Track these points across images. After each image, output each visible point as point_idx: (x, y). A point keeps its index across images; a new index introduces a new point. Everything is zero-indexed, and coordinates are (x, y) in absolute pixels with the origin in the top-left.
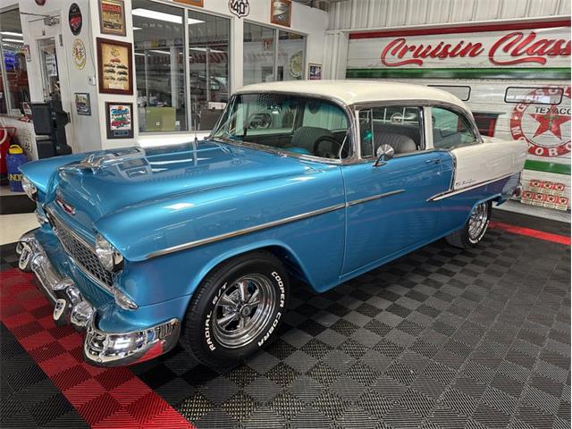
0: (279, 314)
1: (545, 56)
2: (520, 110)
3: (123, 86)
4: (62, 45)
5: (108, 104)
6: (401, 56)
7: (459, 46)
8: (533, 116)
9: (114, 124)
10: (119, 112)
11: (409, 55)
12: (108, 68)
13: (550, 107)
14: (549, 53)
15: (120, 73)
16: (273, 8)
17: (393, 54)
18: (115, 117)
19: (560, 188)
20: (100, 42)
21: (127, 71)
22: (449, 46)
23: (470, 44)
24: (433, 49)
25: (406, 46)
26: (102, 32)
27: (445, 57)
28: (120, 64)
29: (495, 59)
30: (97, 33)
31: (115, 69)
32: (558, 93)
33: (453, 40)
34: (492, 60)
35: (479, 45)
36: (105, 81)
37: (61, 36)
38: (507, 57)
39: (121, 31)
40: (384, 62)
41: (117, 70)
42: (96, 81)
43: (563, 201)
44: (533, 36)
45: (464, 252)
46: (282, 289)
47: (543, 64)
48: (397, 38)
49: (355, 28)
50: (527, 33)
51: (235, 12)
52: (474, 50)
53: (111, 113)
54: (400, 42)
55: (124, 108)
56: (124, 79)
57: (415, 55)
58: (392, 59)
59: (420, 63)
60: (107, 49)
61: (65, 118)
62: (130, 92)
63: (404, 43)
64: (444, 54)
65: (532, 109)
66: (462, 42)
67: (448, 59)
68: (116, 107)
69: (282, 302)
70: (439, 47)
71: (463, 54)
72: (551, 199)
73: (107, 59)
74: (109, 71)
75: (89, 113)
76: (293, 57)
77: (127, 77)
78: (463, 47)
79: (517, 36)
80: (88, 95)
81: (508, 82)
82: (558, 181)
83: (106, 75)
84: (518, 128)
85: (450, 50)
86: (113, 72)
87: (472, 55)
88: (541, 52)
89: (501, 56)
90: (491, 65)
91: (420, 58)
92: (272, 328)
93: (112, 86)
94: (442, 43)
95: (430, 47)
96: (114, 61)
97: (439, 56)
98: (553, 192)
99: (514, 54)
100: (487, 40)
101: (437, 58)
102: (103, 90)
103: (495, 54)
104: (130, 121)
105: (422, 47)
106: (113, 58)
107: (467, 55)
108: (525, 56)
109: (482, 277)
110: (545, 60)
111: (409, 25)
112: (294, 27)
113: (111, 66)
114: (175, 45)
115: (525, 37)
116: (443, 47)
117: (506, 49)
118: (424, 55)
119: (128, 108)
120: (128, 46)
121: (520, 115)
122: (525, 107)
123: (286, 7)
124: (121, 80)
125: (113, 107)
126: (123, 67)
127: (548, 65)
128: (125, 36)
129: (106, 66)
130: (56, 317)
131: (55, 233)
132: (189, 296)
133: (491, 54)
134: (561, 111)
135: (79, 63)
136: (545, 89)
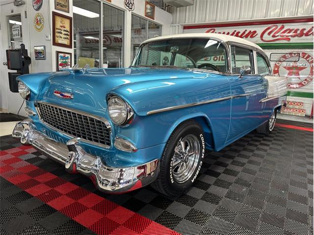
0: (201, 162)
1: (290, 37)
2: (278, 65)
3: (66, 42)
4: (26, 17)
5: (58, 53)
7: (244, 33)
8: (285, 67)
9: (61, 65)
10: (63, 58)
12: (58, 31)
13: (293, 63)
14: (292, 36)
15: (65, 34)
16: (146, 8)
18: (62, 61)
19: (301, 104)
20: (54, 14)
21: (69, 34)
22: (239, 32)
23: (250, 31)
26: (55, 9)
28: (65, 29)
29: (264, 38)
30: (53, 9)
31: (62, 32)
32: (297, 56)
33: (241, 30)
34: (262, 39)
35: (255, 32)
36: (56, 38)
37: (26, 12)
38: (270, 38)
39: (67, 9)
41: (63, 32)
42: (51, 37)
43: (303, 111)
44: (283, 27)
45: (267, 136)
46: (204, 146)
47: (289, 41)
48: (210, 28)
49: (187, 23)
50: (280, 25)
51: (127, 7)
52: (252, 35)
53: (59, 58)
54: (212, 31)
55: (67, 55)
56: (67, 39)
60: (58, 19)
61: (28, 60)
62: (70, 47)
63: (215, 30)
65: (285, 64)
66: (246, 30)
68: (62, 55)
69: (203, 154)
70: (233, 33)
71: (246, 36)
72: (296, 111)
73: (58, 25)
74: (59, 33)
75: (44, 58)
77: (69, 37)
78: (246, 33)
79: (275, 27)
80: (45, 47)
81: (271, 50)
82: (300, 101)
83: (57, 34)
84: (278, 74)
85: (240, 35)
86: (61, 33)
87: (252, 37)
89: (266, 37)
90: (262, 42)
92: (198, 171)
93: (60, 41)
94: (235, 31)
95: (228, 33)
96: (62, 27)
98: (297, 107)
99: (274, 36)
100: (260, 29)
102: (55, 44)
103: (264, 36)
104: (70, 64)
105: (224, 33)
106: (62, 25)
107: (249, 37)
108: (279, 37)
109: (285, 146)
110: (290, 39)
111: (218, 21)
112: (157, 20)
113: (60, 30)
115: (279, 27)
116: (236, 33)
117: (269, 34)
119: (69, 56)
120: (70, 18)
121: (278, 67)
122: (280, 63)
123: (153, 9)
124: (65, 38)
125: (60, 55)
126: (67, 31)
127: (291, 42)
128: (69, 12)
129: (57, 29)
130: (67, 166)
131: (41, 121)
132: (164, 145)
133: (262, 36)
134: (299, 64)
135: (39, 27)
136: (291, 54)
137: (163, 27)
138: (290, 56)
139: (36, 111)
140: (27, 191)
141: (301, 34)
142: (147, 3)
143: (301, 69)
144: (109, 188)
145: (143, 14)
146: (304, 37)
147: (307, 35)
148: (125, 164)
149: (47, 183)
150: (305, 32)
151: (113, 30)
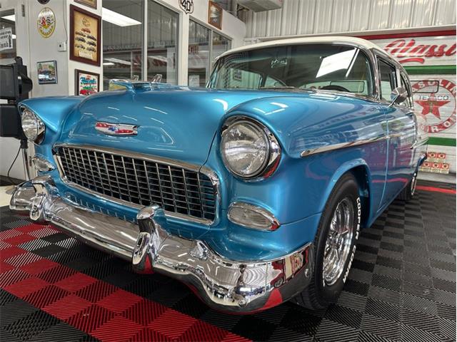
0: (355, 247)
1: (423, 57)
3: (92, 56)
4: (24, 15)
5: (78, 72)
8: (417, 102)
9: (82, 92)
10: (86, 81)
12: (79, 36)
13: (430, 95)
14: (426, 55)
15: (90, 43)
16: (210, 12)
18: (83, 85)
19: (442, 156)
20: (73, 9)
21: (96, 42)
26: (75, 1)
28: (90, 35)
31: (86, 38)
32: (435, 84)
36: (76, 49)
37: (23, 6)
39: (93, 3)
41: (88, 40)
42: (67, 47)
43: (445, 166)
44: (413, 43)
46: (359, 218)
47: (422, 63)
50: (408, 41)
51: (183, 8)
53: (80, 81)
55: (92, 77)
56: (93, 50)
60: (79, 18)
61: (27, 83)
62: (97, 63)
65: (417, 96)
68: (85, 76)
69: (357, 233)
72: (436, 165)
73: (79, 27)
74: (80, 40)
75: (55, 81)
77: (96, 48)
79: (401, 42)
80: (56, 63)
82: (440, 151)
83: (77, 42)
86: (83, 40)
92: (350, 263)
93: (82, 54)
96: (84, 31)
98: (437, 160)
99: (399, 56)
102: (74, 57)
106: (85, 27)
108: (407, 58)
110: (424, 60)
112: (224, 31)
113: (82, 35)
115: (407, 43)
117: (393, 52)
119: (95, 78)
120: (97, 18)
123: (219, 13)
124: (90, 50)
125: (82, 75)
126: (93, 38)
127: (425, 64)
128: (96, 9)
129: (77, 33)
130: (136, 261)
131: (64, 180)
132: (320, 214)
134: (438, 98)
135: (46, 31)
136: (425, 82)
137: (233, 42)
138: (424, 85)
139: (54, 162)
140: (46, 309)
141: (441, 54)
142: (211, 3)
143: (442, 103)
144: (226, 302)
145: (205, 20)
146: (444, 57)
147: (449, 53)
148: (252, 253)
149: (82, 294)
150: (446, 50)
151: (153, 48)
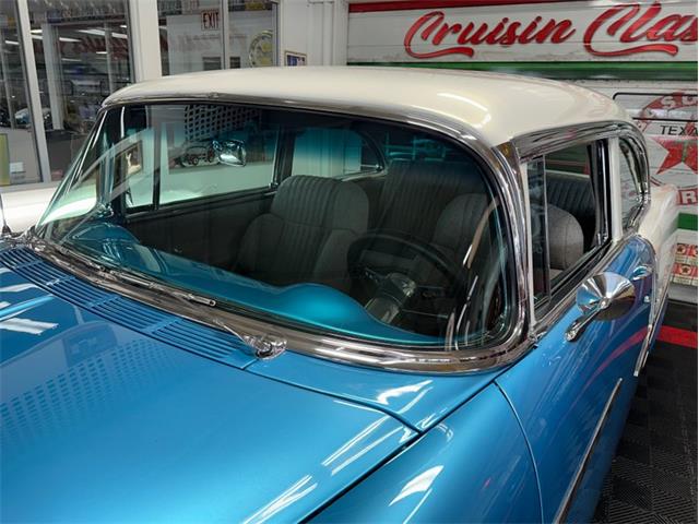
1: (676, 43)
6: (437, 40)
7: (533, 25)
11: (451, 40)
13: (684, 125)
14: (682, 38)
17: (425, 37)
22: (517, 25)
23: (553, 22)
24: (491, 29)
25: (446, 26)
27: (511, 42)
29: (594, 45)
33: (524, 15)
34: (589, 49)
35: (567, 24)
38: (614, 44)
40: (409, 51)
44: (656, 8)
47: (673, 55)
48: (430, 11)
50: (646, 4)
52: (559, 31)
54: (436, 18)
57: (462, 40)
58: (421, 46)
59: (470, 52)
63: (442, 19)
64: (510, 39)
65: (655, 128)
66: (539, 19)
67: (516, 46)
70: (500, 27)
71: (540, 38)
72: (685, 270)
76: (257, 40)
78: (541, 26)
79: (630, 9)
81: (616, 84)
85: (519, 32)
87: (556, 40)
88: (669, 36)
89: (603, 41)
90: (587, 57)
91: (469, 45)
94: (506, 20)
95: (485, 27)
97: (501, 41)
99: (626, 38)
100: (581, 16)
101: (498, 45)
103: (594, 39)
105: (471, 26)
107: (549, 39)
108: (643, 42)
110: (676, 49)
114: (50, 22)
115: (643, 10)
116: (506, 26)
117: (612, 31)
118: (475, 40)
122: (643, 125)
133: (588, 38)
136: (677, 96)
138: (673, 104)
